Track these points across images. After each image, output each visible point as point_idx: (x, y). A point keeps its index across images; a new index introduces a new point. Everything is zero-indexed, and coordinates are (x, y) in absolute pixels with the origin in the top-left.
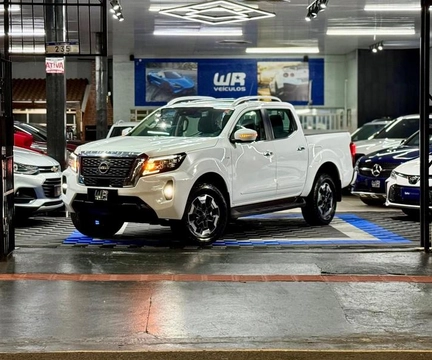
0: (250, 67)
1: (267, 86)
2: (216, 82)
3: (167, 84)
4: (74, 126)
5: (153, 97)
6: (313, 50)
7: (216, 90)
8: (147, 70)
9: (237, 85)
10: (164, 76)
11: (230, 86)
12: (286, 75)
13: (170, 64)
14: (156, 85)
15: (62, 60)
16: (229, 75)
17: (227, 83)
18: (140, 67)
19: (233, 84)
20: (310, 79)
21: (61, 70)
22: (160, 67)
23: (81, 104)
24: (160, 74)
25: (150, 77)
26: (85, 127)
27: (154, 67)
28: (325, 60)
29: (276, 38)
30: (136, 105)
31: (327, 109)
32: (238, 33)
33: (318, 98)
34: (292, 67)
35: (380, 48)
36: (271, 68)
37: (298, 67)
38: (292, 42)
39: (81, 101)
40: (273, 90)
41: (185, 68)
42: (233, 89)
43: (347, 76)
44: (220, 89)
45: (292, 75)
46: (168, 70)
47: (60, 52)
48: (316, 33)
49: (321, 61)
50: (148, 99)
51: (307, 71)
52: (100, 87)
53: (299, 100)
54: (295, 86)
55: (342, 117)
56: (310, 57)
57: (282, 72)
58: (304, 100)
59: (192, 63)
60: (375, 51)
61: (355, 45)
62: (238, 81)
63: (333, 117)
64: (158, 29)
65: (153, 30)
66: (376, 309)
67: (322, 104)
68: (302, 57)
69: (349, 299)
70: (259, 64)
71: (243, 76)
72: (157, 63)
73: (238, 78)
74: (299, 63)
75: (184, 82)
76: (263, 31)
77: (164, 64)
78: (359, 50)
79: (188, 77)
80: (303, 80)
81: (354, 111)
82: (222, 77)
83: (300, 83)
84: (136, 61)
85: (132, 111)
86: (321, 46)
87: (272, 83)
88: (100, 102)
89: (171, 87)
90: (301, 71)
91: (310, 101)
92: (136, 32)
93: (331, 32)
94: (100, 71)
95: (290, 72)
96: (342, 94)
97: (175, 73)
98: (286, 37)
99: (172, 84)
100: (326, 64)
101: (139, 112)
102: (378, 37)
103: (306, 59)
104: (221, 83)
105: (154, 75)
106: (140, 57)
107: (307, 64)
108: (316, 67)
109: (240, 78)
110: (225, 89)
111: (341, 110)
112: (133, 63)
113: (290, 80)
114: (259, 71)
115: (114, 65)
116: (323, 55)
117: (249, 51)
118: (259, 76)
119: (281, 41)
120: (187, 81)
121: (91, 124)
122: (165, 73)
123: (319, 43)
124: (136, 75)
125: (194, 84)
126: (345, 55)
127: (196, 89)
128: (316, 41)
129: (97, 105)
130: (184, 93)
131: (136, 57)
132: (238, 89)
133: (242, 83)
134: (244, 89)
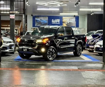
0: (61, 18)
3: (40, 22)
4: (18, 32)
5: (37, 25)
6: (76, 14)
7: (52, 23)
8: (36, 18)
10: (40, 20)
11: (56, 23)
12: (70, 20)
13: (41, 17)
14: (38, 22)
15: (14, 15)
16: (56, 20)
17: (55, 22)
18: (34, 18)
20: (75, 21)
21: (14, 18)
22: (39, 18)
23: (19, 27)
24: (39, 19)
25: (36, 20)
26: (20, 32)
27: (37, 18)
28: (79, 17)
29: (67, 11)
30: (33, 27)
31: (80, 28)
32: (58, 9)
33: (77, 26)
34: (71, 18)
35: (93, 14)
36: (66, 18)
37: (73, 18)
38: (71, 12)
39: (19, 26)
40: (67, 24)
41: (45, 18)
42: (57, 23)
43: (85, 21)
44: (53, 23)
45: (71, 20)
46: (41, 19)
47: (13, 13)
48: (77, 9)
49: (78, 17)
51: (75, 19)
52: (24, 22)
53: (73, 26)
54: (72, 23)
55: (83, 30)
56: (76, 16)
57: (69, 19)
59: (47, 17)
60: (91, 14)
61: (87, 13)
64: (38, 8)
65: (37, 8)
66: (92, 78)
67: (78, 27)
69: (85, 75)
70: (63, 17)
71: (59, 20)
72: (38, 17)
73: (58, 20)
75: (44, 21)
76: (64, 9)
77: (40, 17)
78: (88, 14)
79: (46, 20)
80: (74, 21)
81: (86, 29)
85: (32, 28)
86: (78, 13)
87: (66, 22)
92: (33, 9)
93: (81, 10)
94: (24, 18)
95: (71, 19)
96: (83, 25)
97: (43, 19)
98: (70, 11)
99: (42, 22)
100: (79, 18)
101: (33, 29)
102: (92, 11)
103: (75, 16)
105: (37, 20)
106: (34, 15)
107: (75, 17)
108: (77, 18)
109: (58, 21)
110: (55, 23)
112: (32, 17)
113: (70, 21)
114: (63, 19)
115: (27, 17)
116: (79, 15)
117: (61, 14)
118: (63, 20)
119: (68, 12)
120: (45, 21)
121: (22, 31)
122: (40, 19)
123: (78, 12)
124: (33, 20)
125: (47, 22)
126: (84, 15)
127: (47, 23)
128: (77, 12)
129: (23, 27)
130: (45, 24)
131: (33, 15)
132: (58, 23)
133: (59, 22)
134: (59, 23)
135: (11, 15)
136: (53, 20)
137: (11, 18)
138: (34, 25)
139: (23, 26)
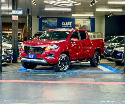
0: (73, 20)
1: (78, 26)
2: (63, 25)
3: (48, 25)
4: (21, 37)
5: (44, 29)
6: (92, 15)
7: (63, 27)
8: (42, 20)
9: (69, 25)
10: (47, 22)
11: (67, 26)
12: (84, 23)
13: (49, 19)
14: (45, 25)
15: (17, 16)
17: (66, 25)
18: (40, 19)
19: (68, 25)
20: (91, 24)
21: (17, 19)
22: (46, 20)
24: (46, 22)
25: (43, 23)
26: (24, 37)
30: (39, 31)
31: (96, 33)
32: (70, 10)
33: (93, 30)
35: (112, 15)
36: (79, 21)
37: (87, 20)
38: (86, 13)
39: (23, 29)
40: (80, 27)
41: (54, 20)
42: (68, 27)
43: (102, 23)
44: (64, 26)
45: (86, 23)
46: (49, 21)
48: (93, 10)
49: (94, 19)
51: (90, 21)
52: (28, 25)
53: (87, 30)
54: (86, 26)
55: (100, 35)
56: (91, 17)
57: (82, 22)
58: (89, 30)
59: (56, 19)
62: (69, 24)
63: (97, 35)
64: (46, 8)
68: (89, 17)
69: (103, 89)
70: (76, 19)
71: (71, 23)
72: (45, 18)
74: (88, 19)
75: (53, 24)
76: (77, 9)
78: (106, 16)
81: (104, 34)
83: (88, 25)
84: (39, 18)
87: (79, 25)
88: (28, 30)
90: (88, 21)
91: (91, 30)
92: (39, 9)
93: (97, 10)
94: (28, 20)
95: (85, 22)
96: (100, 29)
97: (51, 21)
98: (84, 11)
99: (50, 25)
100: (95, 20)
102: (111, 12)
104: (64, 25)
106: (41, 16)
107: (90, 19)
109: (70, 23)
110: (65, 27)
111: (100, 33)
112: (38, 18)
114: (76, 21)
115: (33, 19)
116: (95, 17)
117: (73, 15)
118: (75, 23)
119: (82, 12)
121: (25, 36)
123: (94, 13)
124: (39, 22)
126: (101, 17)
127: (57, 26)
130: (53, 27)
132: (69, 27)
134: (71, 27)
135: (13, 16)
136: (63, 22)
137: (13, 19)
138: (40, 29)
139: (26, 30)
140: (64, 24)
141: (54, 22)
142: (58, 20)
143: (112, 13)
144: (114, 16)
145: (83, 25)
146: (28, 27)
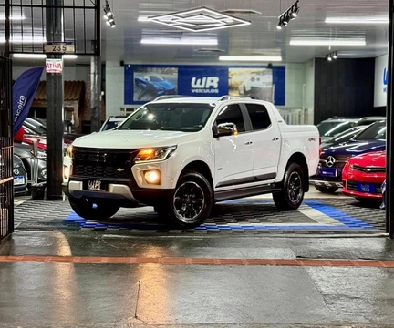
0: (222, 72)
1: (237, 89)
2: (193, 85)
3: (152, 86)
4: (73, 121)
5: (140, 97)
6: (276, 59)
7: (193, 91)
8: (135, 74)
9: (211, 87)
10: (149, 80)
11: (205, 88)
12: (253, 79)
13: (155, 69)
14: (142, 88)
16: (204, 79)
17: (203, 86)
18: (129, 72)
19: (208, 87)
20: (273, 83)
21: (59, 70)
22: (146, 72)
24: (146, 77)
25: (137, 80)
26: (82, 122)
27: (141, 71)
28: (286, 67)
29: (244, 47)
30: (126, 103)
31: (287, 109)
32: (214, 42)
33: (279, 100)
34: (258, 73)
35: (335, 57)
36: (240, 74)
37: (263, 73)
38: (259, 51)
40: (242, 92)
41: (167, 73)
42: (208, 91)
43: (305, 81)
44: (197, 91)
45: (258, 79)
46: (154, 74)
47: (57, 51)
48: (279, 42)
49: (283, 68)
50: (135, 99)
51: (271, 76)
52: (94, 88)
54: (260, 89)
55: (300, 116)
56: (274, 64)
57: (249, 77)
59: (173, 69)
60: (330, 59)
61: (312, 55)
62: (212, 84)
63: (292, 116)
64: (145, 38)
65: (141, 39)
67: (283, 104)
68: (267, 65)
70: (230, 70)
71: (216, 80)
72: (144, 68)
73: (212, 81)
74: (264, 69)
75: (167, 85)
76: (233, 41)
77: (149, 69)
78: (316, 59)
79: (170, 80)
80: (269, 84)
81: (311, 111)
82: (199, 81)
83: (265, 86)
84: (126, 66)
85: (122, 109)
86: (283, 55)
87: (241, 87)
88: (95, 101)
89: (155, 89)
90: (266, 76)
92: (126, 40)
93: (294, 42)
94: (94, 73)
95: (256, 77)
96: (301, 97)
97: (159, 76)
98: (253, 47)
99: (156, 86)
101: (128, 109)
102: (332, 47)
103: (270, 66)
104: (198, 86)
105: (141, 78)
106: (129, 63)
107: (270, 71)
108: (278, 72)
109: (214, 81)
110: (201, 91)
111: (299, 110)
112: (123, 68)
113: (255, 84)
114: (230, 76)
115: (107, 69)
116: (285, 62)
117: (222, 58)
118: (229, 80)
119: (249, 50)
120: (169, 84)
121: (86, 120)
122: (150, 77)
123: (282, 52)
124: (125, 78)
125: (174, 86)
126: (304, 63)
127: (176, 90)
128: (279, 50)
129: (92, 103)
131: (125, 63)
132: (212, 91)
133: (216, 86)
134: (217, 91)
135: (48, 61)
136: (194, 79)
137: (48, 70)
138: (129, 98)
139: (90, 101)
140: (196, 84)
141: (170, 78)
142: (180, 73)
143: (336, 50)
144: (340, 60)
145: (252, 87)
146: (92, 93)
